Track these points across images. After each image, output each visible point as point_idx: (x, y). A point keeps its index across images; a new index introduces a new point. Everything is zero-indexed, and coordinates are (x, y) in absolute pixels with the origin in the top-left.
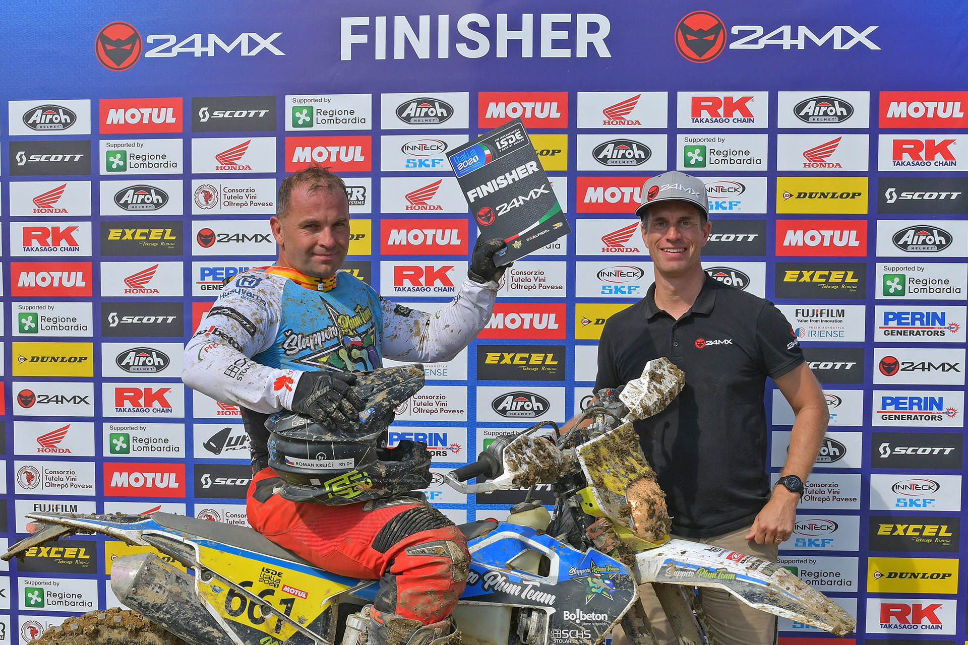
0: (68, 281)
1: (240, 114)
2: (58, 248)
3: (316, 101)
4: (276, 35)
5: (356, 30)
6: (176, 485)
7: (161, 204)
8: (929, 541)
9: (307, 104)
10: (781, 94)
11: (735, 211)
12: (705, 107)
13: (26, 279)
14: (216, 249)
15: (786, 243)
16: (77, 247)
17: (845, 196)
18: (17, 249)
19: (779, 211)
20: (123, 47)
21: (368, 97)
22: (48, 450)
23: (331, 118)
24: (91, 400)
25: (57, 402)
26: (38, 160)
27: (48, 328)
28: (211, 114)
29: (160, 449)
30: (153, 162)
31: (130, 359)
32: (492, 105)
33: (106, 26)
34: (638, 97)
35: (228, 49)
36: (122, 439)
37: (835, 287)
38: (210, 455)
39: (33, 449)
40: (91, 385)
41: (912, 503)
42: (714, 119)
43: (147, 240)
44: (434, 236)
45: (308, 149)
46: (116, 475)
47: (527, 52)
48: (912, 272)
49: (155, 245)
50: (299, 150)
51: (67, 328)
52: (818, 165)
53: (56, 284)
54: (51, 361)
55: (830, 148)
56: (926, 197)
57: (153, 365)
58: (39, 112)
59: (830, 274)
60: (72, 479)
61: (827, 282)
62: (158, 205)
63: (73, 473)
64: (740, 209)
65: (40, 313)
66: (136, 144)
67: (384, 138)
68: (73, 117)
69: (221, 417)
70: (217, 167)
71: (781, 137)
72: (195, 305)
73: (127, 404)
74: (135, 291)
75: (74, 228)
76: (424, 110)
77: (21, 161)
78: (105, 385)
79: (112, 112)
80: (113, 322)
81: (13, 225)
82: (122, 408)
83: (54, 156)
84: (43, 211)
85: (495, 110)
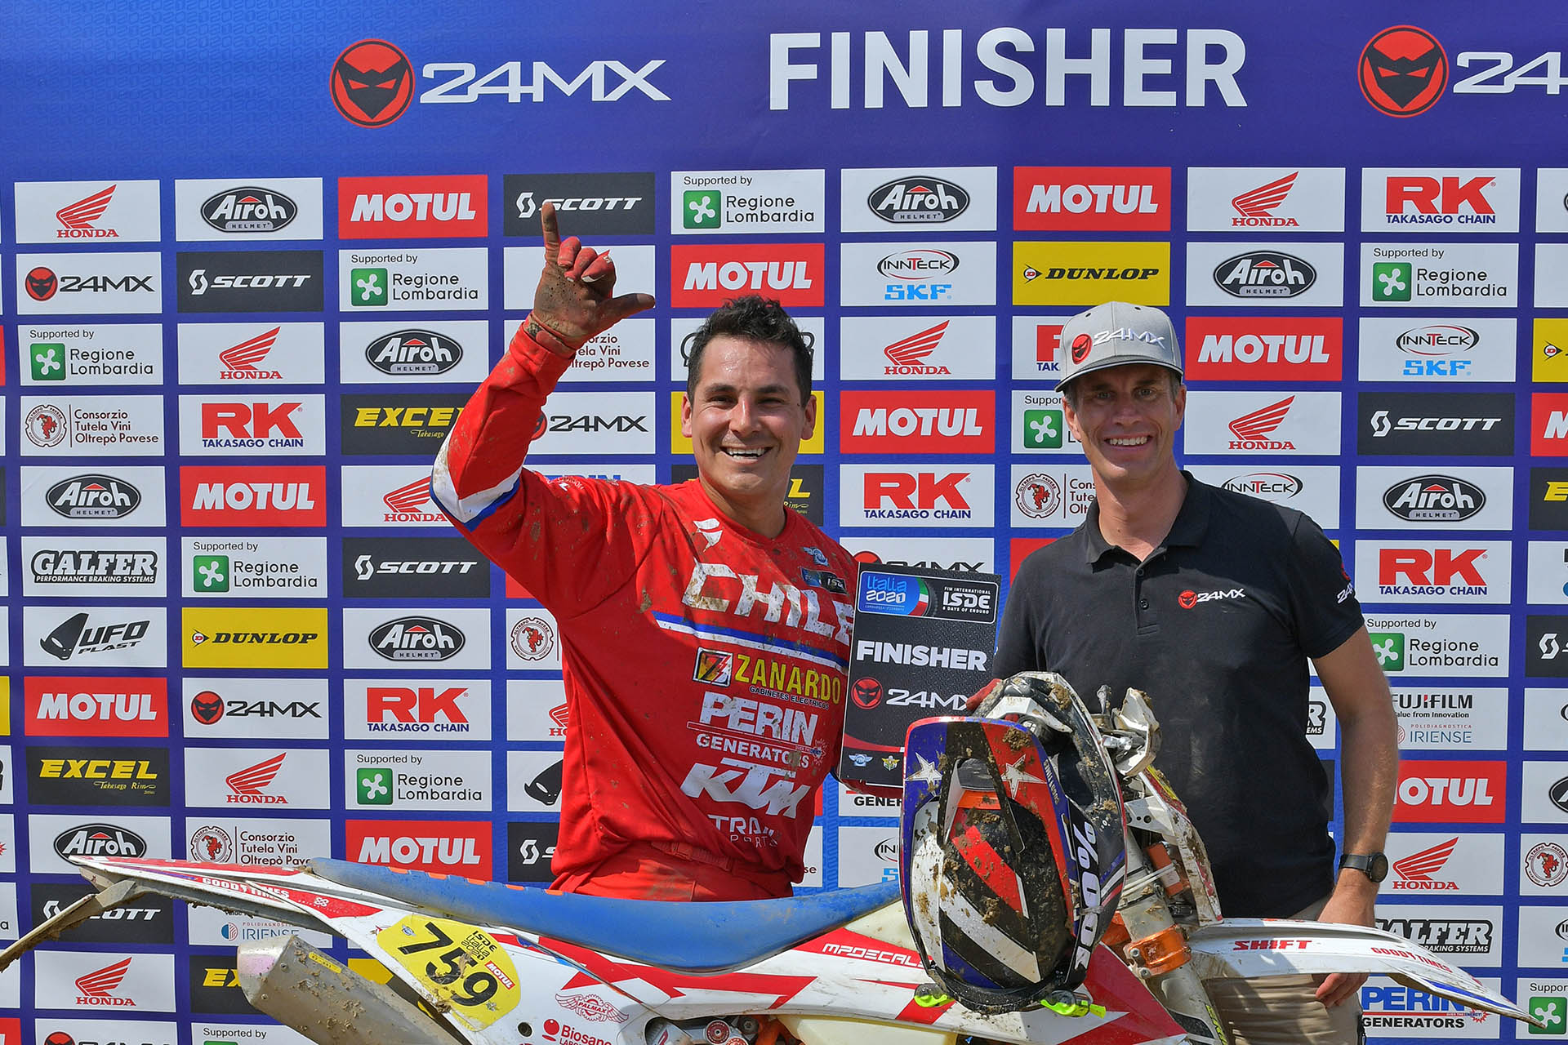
0: (284, 499)
1: (591, 204)
2: (266, 441)
4: (654, 65)
5: (797, 56)
6: (476, 860)
7: (450, 363)
9: (710, 187)
11: (1461, 377)
12: (1410, 196)
13: (208, 496)
14: (549, 443)
15: (1549, 434)
16: (299, 440)
18: (192, 444)
19: (1537, 377)
20: (378, 86)
21: (816, 178)
22: (245, 799)
23: (752, 212)
24: (323, 709)
25: (262, 713)
26: (228, 284)
27: (247, 583)
28: (539, 204)
29: (447, 796)
30: (435, 288)
31: (394, 637)
32: (1038, 190)
33: (350, 46)
34: (1293, 177)
35: (569, 89)
38: (536, 806)
39: (219, 797)
40: (324, 683)
42: (1426, 216)
43: (425, 427)
44: (935, 420)
45: (711, 266)
46: (368, 841)
47: (1100, 96)
49: (439, 435)
50: (695, 267)
51: (281, 583)
53: (261, 505)
54: (251, 641)
57: (436, 647)
58: (231, 200)
60: (289, 850)
62: (444, 366)
63: (291, 838)
64: (1469, 374)
65: (233, 556)
66: (404, 258)
67: (845, 247)
68: (291, 209)
69: (556, 738)
71: (1540, 249)
73: (389, 717)
74: (403, 517)
75: (293, 406)
76: (918, 198)
77: (199, 286)
78: (348, 683)
79: (361, 199)
80: (365, 571)
81: (183, 399)
82: (379, 724)
83: (257, 278)
84: (239, 375)
85: (1043, 199)
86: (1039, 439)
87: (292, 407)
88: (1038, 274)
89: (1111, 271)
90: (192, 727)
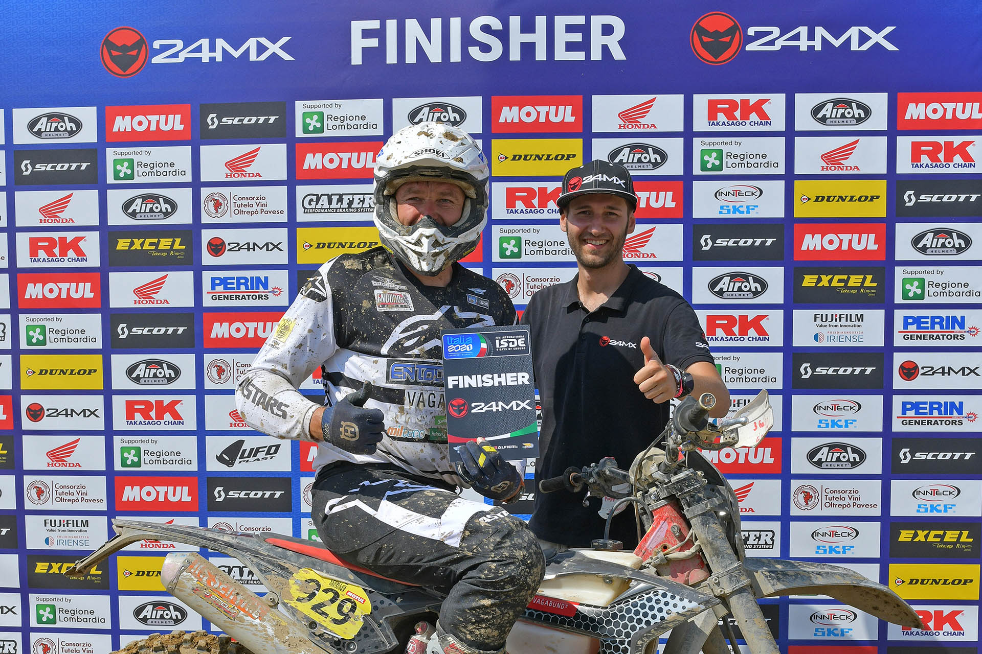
0: (77, 292)
1: (250, 120)
2: (66, 258)
3: (327, 106)
4: (285, 40)
5: (366, 34)
6: (189, 499)
7: (170, 213)
8: (950, 547)
9: (318, 110)
10: (798, 97)
11: (753, 215)
12: (721, 110)
13: (33, 291)
14: (227, 258)
15: (804, 248)
16: (85, 258)
17: (863, 199)
18: (24, 261)
19: (796, 215)
20: (128, 53)
21: (379, 103)
22: (58, 465)
23: (342, 124)
24: (101, 413)
25: (67, 415)
26: (43, 169)
27: (56, 340)
28: (220, 121)
29: (172, 462)
30: (161, 170)
31: (140, 371)
32: (505, 109)
33: (112, 31)
34: (653, 100)
35: (236, 54)
36: (133, 452)
37: (854, 292)
38: (223, 468)
39: (43, 463)
40: (101, 398)
41: (933, 508)
42: (731, 121)
43: (157, 250)
45: (319, 155)
46: (128, 489)
47: (541, 55)
48: (932, 275)
49: (164, 254)
50: (309, 156)
51: (76, 340)
52: (835, 168)
53: (64, 295)
54: (60, 374)
55: (847, 150)
56: (945, 199)
57: (164, 377)
58: (44, 120)
59: (849, 278)
60: (82, 494)
61: (846, 287)
62: (167, 214)
63: (84, 487)
64: (757, 213)
65: (48, 325)
66: (143, 152)
68: (79, 125)
69: (233, 428)
70: (227, 174)
71: (797, 139)
72: (205, 315)
73: (138, 417)
74: (145, 302)
75: (81, 239)
76: (437, 115)
77: (27, 170)
78: (115, 398)
79: (119, 119)
80: (123, 334)
81: (19, 235)
82: (133, 421)
83: (60, 165)
84: (50, 221)
85: (509, 114)
86: (508, 253)
87: (79, 239)
88: (506, 158)
89: (549, 156)
90: (27, 424)
